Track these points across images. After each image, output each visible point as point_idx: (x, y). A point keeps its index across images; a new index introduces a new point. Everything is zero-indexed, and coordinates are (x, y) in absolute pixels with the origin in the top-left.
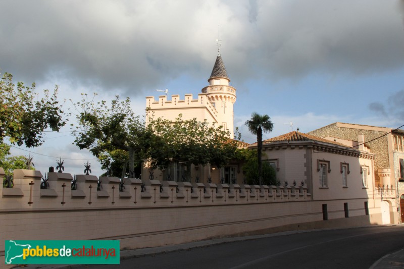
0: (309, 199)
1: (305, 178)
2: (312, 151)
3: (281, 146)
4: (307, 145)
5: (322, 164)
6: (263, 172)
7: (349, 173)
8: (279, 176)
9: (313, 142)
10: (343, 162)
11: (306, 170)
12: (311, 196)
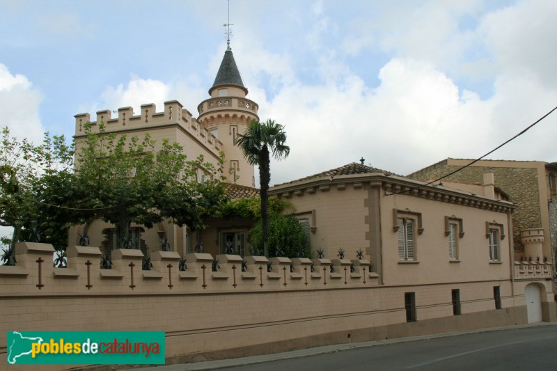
0: (376, 283)
1: (367, 244)
2: (382, 192)
3: (318, 187)
4: (369, 182)
5: (404, 220)
6: (281, 236)
7: (461, 235)
8: (316, 243)
9: (383, 175)
10: (450, 216)
11: (368, 230)
12: (381, 278)
